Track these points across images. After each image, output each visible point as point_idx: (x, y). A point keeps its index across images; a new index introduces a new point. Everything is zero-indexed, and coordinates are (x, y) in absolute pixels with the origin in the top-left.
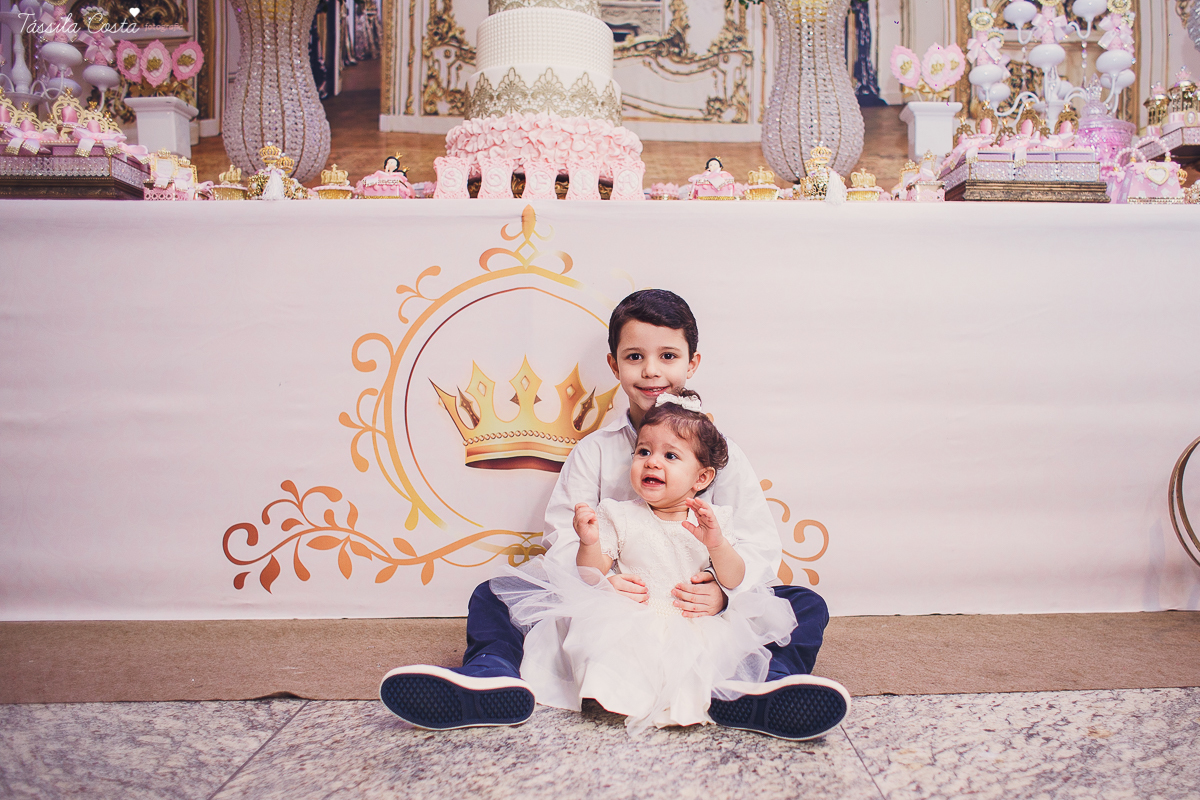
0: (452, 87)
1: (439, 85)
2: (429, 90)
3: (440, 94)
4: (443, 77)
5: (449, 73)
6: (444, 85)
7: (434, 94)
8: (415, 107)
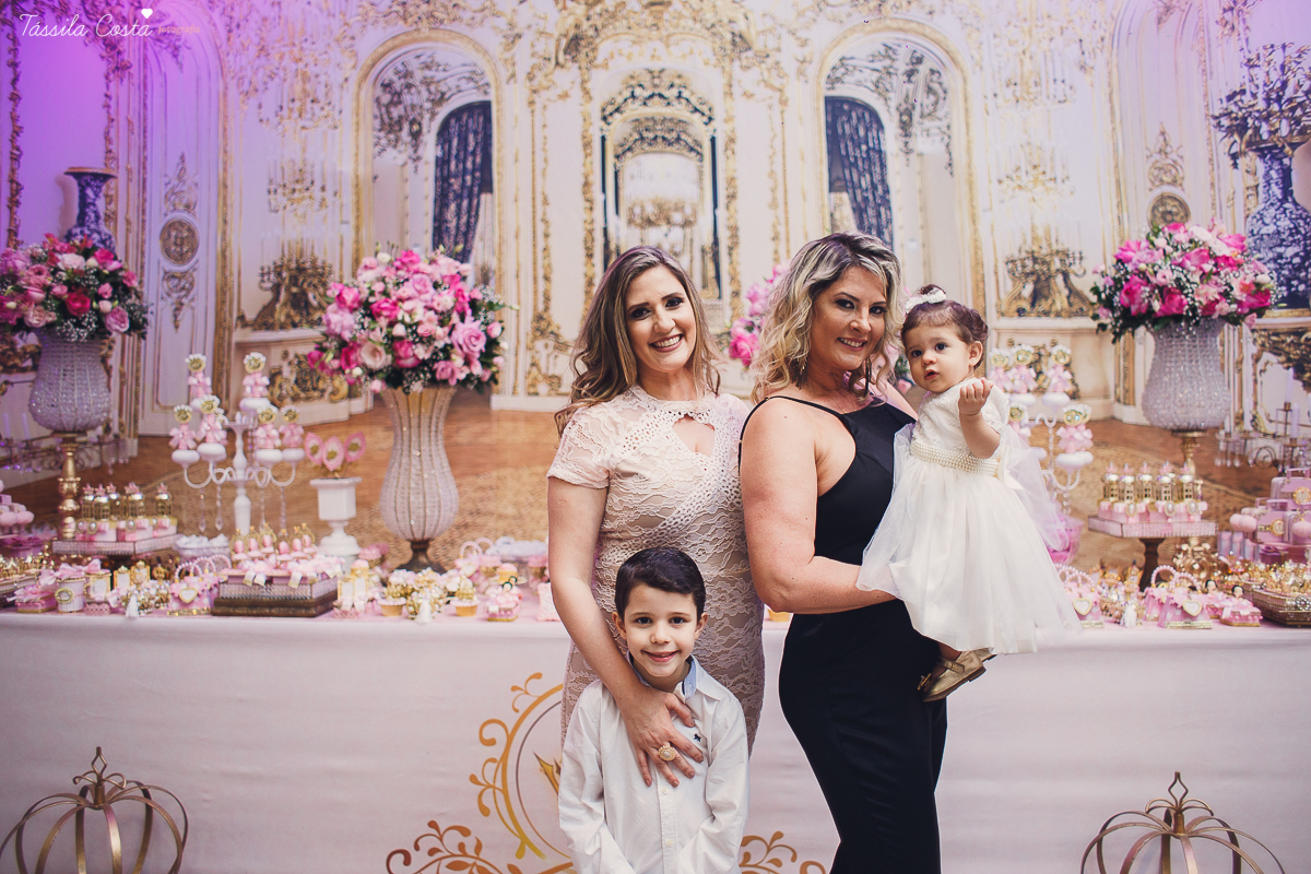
0: (551, 373)
1: (539, 370)
2: (532, 376)
3: (540, 378)
4: (543, 364)
5: (548, 362)
6: (544, 370)
7: (535, 379)
8: (521, 389)
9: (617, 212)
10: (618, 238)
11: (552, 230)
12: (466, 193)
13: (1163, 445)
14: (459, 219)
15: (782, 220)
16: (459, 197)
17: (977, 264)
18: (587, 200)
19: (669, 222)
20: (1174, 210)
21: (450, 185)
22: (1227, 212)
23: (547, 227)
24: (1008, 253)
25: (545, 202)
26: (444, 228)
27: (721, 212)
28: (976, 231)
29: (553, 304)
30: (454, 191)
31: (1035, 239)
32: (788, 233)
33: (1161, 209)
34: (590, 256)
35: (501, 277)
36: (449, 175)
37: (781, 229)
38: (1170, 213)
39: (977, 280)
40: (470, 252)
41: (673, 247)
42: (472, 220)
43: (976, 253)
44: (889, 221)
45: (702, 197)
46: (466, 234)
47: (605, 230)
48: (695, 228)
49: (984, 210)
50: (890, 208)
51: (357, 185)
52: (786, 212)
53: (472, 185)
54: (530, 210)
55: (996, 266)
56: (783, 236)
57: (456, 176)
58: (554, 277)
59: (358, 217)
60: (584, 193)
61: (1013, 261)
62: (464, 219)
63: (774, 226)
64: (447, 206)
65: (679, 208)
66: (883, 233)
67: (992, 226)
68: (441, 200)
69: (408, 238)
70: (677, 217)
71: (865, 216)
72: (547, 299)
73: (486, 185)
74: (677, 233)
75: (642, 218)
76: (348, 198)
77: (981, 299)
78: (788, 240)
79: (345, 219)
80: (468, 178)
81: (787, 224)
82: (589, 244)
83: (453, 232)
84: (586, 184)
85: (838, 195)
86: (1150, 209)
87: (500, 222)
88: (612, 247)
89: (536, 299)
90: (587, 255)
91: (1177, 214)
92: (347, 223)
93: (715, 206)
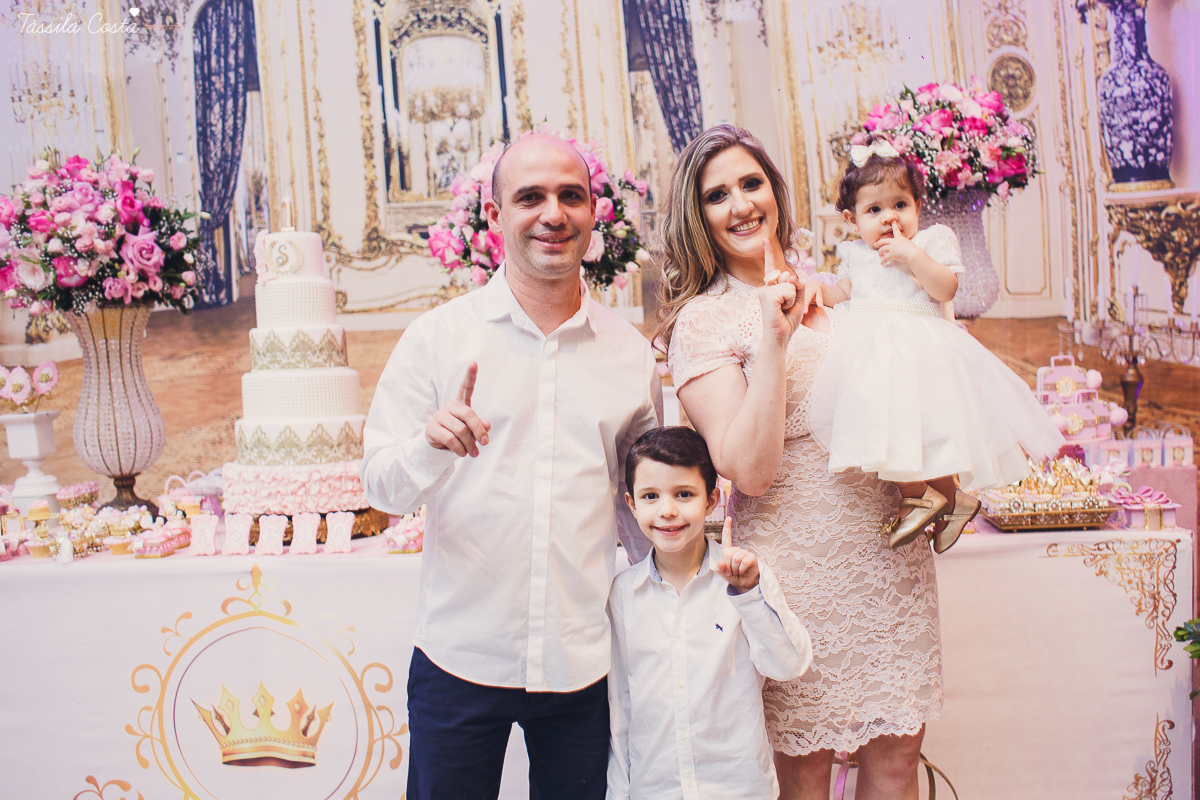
9: (397, 106)
10: (399, 135)
11: (326, 130)
12: (230, 93)
13: (1012, 340)
14: (224, 121)
15: (579, 106)
16: (223, 97)
17: (797, 145)
18: (364, 94)
19: (454, 114)
20: (1017, 73)
21: (212, 84)
22: (1075, 74)
23: (321, 127)
24: (831, 131)
25: (318, 98)
26: (209, 133)
27: (510, 100)
28: (795, 107)
29: (332, 212)
30: (216, 90)
31: (860, 113)
32: (585, 119)
33: (1003, 73)
34: (370, 157)
35: (274, 185)
36: (210, 74)
37: (578, 116)
38: (1013, 77)
39: (798, 164)
40: (239, 158)
41: (459, 141)
42: (239, 122)
43: (796, 132)
44: (698, 101)
45: (488, 83)
46: (233, 139)
47: (385, 127)
48: (483, 119)
49: (804, 83)
50: (697, 86)
51: (109, 88)
52: (582, 96)
53: (237, 83)
54: (302, 107)
55: (819, 146)
56: (579, 124)
57: (218, 74)
58: (331, 182)
59: (113, 125)
60: (360, 86)
61: (837, 140)
62: (230, 122)
63: (570, 112)
64: (211, 108)
65: (464, 97)
66: (691, 114)
67: (813, 102)
68: (204, 102)
69: (170, 146)
70: (463, 109)
71: (670, 95)
72: (326, 207)
73: (252, 82)
74: (463, 126)
75: (424, 111)
76: (101, 103)
77: (804, 184)
78: (585, 128)
79: (99, 128)
80: (232, 75)
81: (584, 109)
82: (368, 143)
83: (220, 136)
84: (361, 76)
85: (640, 73)
86: (991, 72)
87: (270, 123)
88: (394, 145)
89: (314, 208)
90: (366, 155)
91: (1020, 78)
92: (103, 131)
93: (504, 93)
